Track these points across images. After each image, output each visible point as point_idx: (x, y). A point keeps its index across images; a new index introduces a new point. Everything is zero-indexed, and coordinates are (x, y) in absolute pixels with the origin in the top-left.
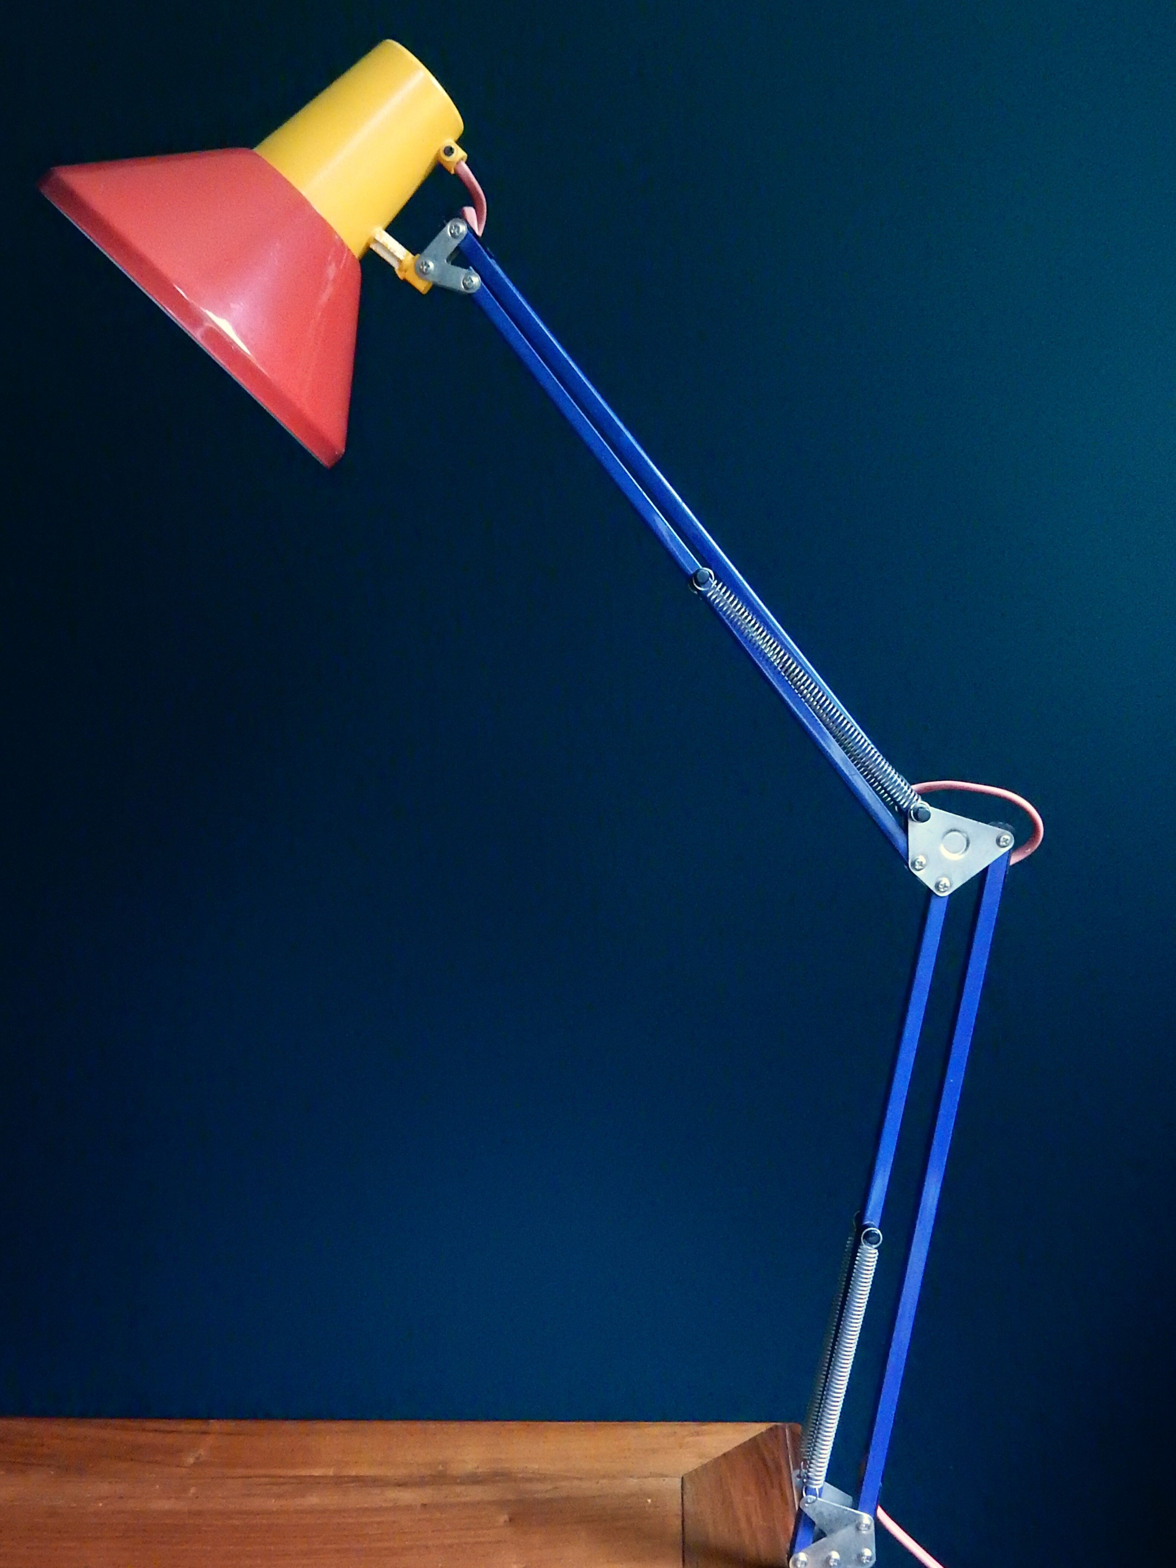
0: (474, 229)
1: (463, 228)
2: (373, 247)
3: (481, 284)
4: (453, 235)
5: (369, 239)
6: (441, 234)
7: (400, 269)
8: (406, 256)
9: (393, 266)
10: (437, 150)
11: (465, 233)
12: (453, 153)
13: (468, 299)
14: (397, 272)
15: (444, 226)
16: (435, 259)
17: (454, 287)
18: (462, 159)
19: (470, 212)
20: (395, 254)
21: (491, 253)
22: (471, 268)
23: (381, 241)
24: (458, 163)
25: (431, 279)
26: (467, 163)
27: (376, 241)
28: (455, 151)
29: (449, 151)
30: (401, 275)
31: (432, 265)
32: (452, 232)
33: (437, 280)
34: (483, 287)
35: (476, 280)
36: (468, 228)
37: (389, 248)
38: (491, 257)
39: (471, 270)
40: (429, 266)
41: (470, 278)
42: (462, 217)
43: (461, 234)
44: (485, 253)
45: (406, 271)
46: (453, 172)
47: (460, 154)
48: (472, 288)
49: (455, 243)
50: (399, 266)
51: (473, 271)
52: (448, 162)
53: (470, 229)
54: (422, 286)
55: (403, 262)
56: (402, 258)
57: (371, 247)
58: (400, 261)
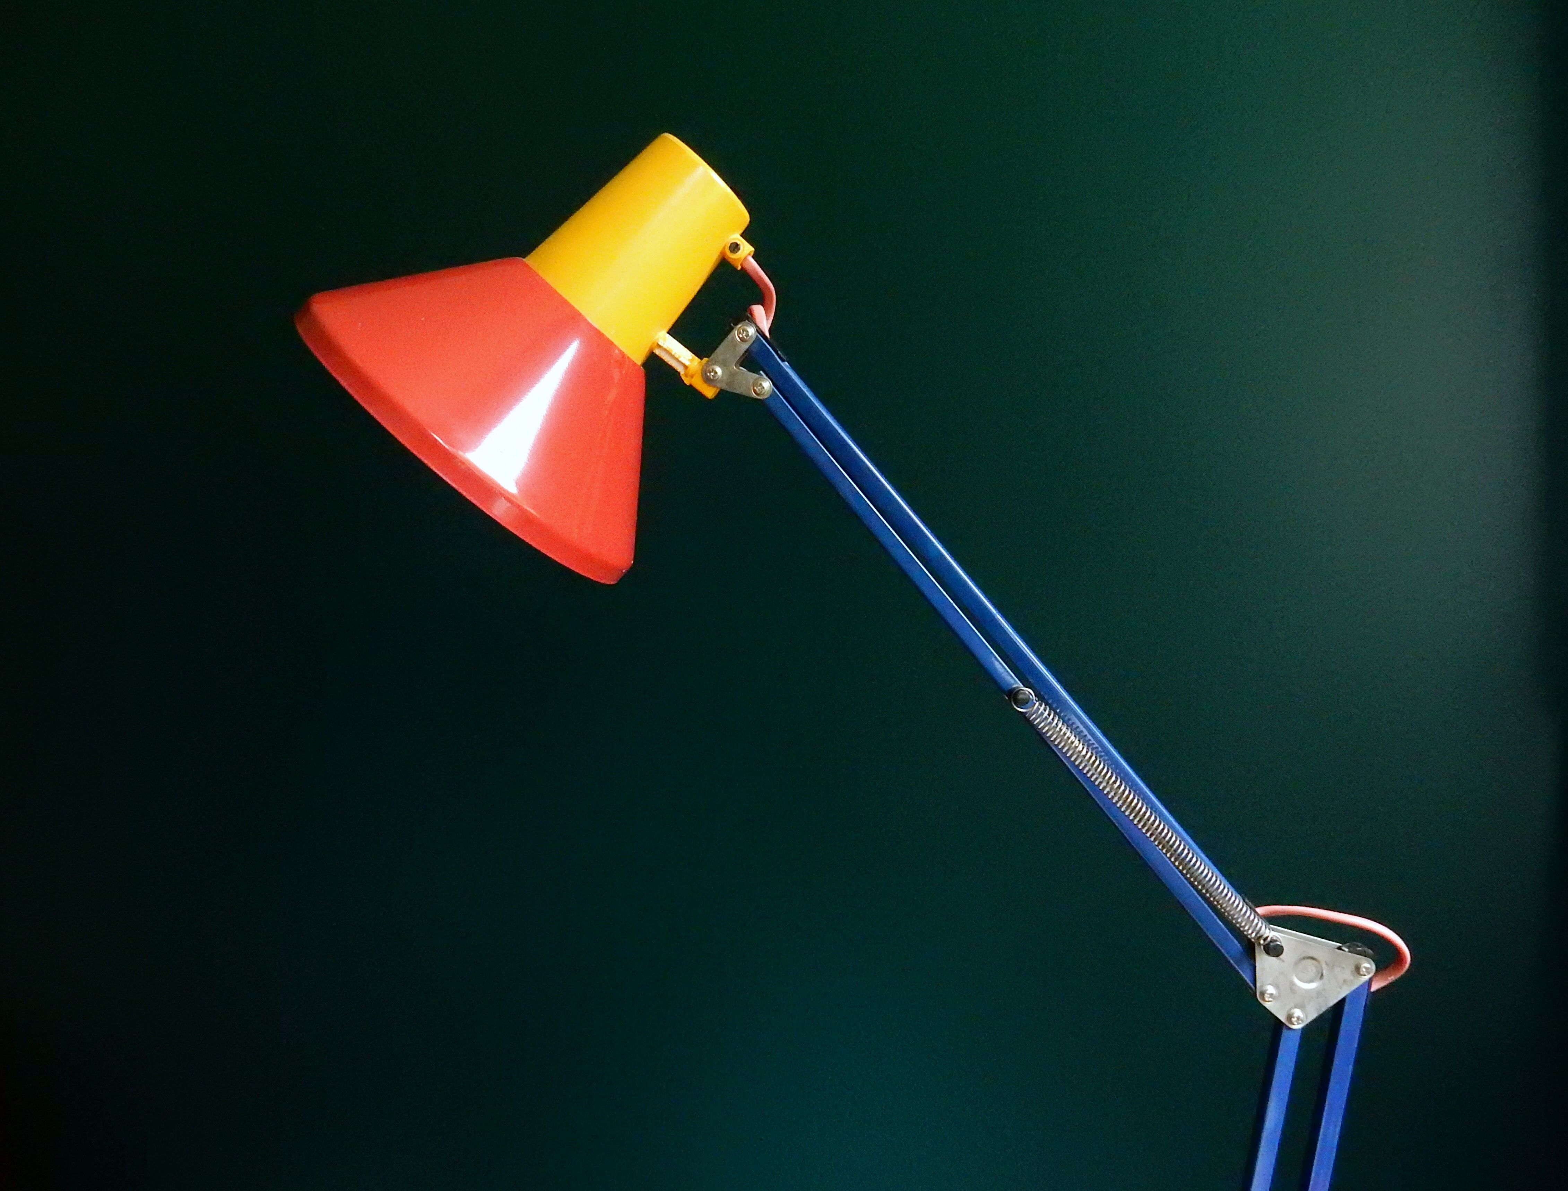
0: (763, 331)
1: (752, 331)
2: (657, 352)
3: (773, 389)
4: (742, 340)
5: (653, 343)
6: (730, 337)
7: (686, 375)
8: (691, 361)
9: (679, 371)
10: (723, 246)
11: (754, 337)
12: (739, 249)
13: (758, 406)
14: (683, 378)
15: (732, 329)
16: (723, 365)
17: (744, 393)
18: (749, 254)
19: (758, 310)
20: (680, 359)
21: (782, 356)
22: (761, 372)
23: (665, 347)
24: (745, 258)
25: (719, 385)
26: (753, 257)
27: (659, 346)
28: (742, 248)
29: (735, 247)
30: (687, 381)
31: (719, 370)
32: (741, 336)
33: (725, 387)
34: (775, 391)
35: (767, 385)
36: (757, 330)
37: (673, 354)
38: (783, 361)
39: (762, 375)
40: (716, 373)
41: (761, 384)
42: (750, 318)
43: (751, 337)
44: (776, 356)
45: (692, 377)
46: (739, 268)
47: (747, 249)
48: (763, 394)
49: (745, 346)
50: (685, 372)
51: (765, 376)
52: (735, 259)
53: (759, 331)
54: (710, 392)
55: (688, 369)
56: (687, 363)
57: (654, 351)
58: (686, 367)
